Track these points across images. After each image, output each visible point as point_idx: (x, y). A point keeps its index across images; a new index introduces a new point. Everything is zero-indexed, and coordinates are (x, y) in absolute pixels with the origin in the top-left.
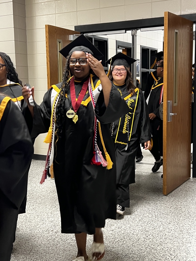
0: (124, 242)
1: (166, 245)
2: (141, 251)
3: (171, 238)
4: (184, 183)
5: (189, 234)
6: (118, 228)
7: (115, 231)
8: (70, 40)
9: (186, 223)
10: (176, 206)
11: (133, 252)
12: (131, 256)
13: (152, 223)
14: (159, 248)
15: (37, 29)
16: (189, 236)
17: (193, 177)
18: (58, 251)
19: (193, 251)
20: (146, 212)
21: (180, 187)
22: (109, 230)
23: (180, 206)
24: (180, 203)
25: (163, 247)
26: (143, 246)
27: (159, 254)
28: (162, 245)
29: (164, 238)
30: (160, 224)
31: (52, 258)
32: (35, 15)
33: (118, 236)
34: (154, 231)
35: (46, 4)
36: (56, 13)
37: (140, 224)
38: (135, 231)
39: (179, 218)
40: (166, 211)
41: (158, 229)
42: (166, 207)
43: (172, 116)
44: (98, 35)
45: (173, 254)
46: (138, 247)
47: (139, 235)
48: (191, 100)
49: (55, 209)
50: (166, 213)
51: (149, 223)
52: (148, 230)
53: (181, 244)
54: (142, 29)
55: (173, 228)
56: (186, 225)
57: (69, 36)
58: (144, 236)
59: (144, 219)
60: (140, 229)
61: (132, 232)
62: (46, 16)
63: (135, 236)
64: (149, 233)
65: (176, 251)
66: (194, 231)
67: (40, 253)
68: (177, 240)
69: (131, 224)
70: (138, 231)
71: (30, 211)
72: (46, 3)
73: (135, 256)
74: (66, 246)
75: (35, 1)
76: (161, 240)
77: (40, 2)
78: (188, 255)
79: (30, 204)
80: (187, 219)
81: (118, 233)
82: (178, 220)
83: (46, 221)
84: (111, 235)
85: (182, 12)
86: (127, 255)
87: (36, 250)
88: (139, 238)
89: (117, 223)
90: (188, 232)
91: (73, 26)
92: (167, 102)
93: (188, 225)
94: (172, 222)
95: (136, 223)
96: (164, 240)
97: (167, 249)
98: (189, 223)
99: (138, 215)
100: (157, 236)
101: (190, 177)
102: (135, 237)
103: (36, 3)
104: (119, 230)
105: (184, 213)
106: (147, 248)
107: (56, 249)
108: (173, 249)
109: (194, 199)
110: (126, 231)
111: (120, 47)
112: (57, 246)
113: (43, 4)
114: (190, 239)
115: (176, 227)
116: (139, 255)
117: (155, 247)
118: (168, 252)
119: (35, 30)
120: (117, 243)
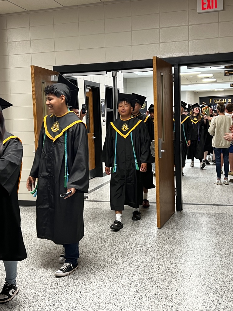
0: (141, 269)
1: (179, 268)
2: (159, 275)
3: (181, 262)
4: (171, 217)
5: (195, 258)
6: (129, 259)
7: (128, 261)
8: (52, 80)
9: (188, 250)
10: (173, 237)
11: (153, 276)
12: (152, 280)
13: (158, 252)
14: (174, 271)
15: (10, 69)
16: (195, 260)
17: (177, 211)
18: (84, 282)
19: (204, 271)
20: (148, 244)
21: (169, 221)
22: (122, 261)
23: (176, 237)
24: (175, 233)
25: (177, 270)
26: (159, 271)
27: (176, 275)
28: (175, 269)
29: (174, 263)
30: (166, 252)
31: (81, 289)
32: (7, 54)
33: (133, 265)
34: (163, 258)
35: (21, 44)
36: (32, 53)
37: (148, 254)
38: (146, 260)
39: (180, 246)
40: (166, 241)
41: (166, 256)
42: (164, 238)
43: (163, 152)
44: (73, 75)
45: (188, 275)
46: (155, 272)
47: (151, 263)
48: (173, 138)
49: (59, 249)
50: (167, 243)
51: (155, 252)
52: (157, 258)
53: (192, 266)
54: (123, 71)
55: (179, 254)
56: (188, 251)
57: (50, 77)
58: (156, 263)
59: (149, 250)
60: (150, 257)
61: (144, 261)
62: (21, 55)
63: (148, 263)
64: (160, 261)
65: (189, 272)
66: (197, 255)
67: (67, 286)
68: (186, 263)
69: (140, 254)
70: (149, 260)
71: (35, 253)
72: (20, 42)
73: (156, 279)
74: (89, 278)
75: (8, 40)
76: (173, 265)
77: (14, 41)
78: (201, 274)
79: (30, 246)
80: (187, 246)
81: (132, 263)
82: (180, 247)
83: (56, 260)
84: (126, 265)
85: (161, 56)
86: (149, 279)
87: (62, 284)
88: (152, 265)
89: (126, 255)
90: (194, 256)
91: (51, 66)
92: (158, 140)
93: (191, 251)
94: (176, 250)
95: (144, 253)
96: (175, 264)
97: (181, 271)
98: (191, 249)
99: (142, 247)
100: (167, 261)
101: (175, 211)
102: (149, 265)
103: (9, 42)
104: (131, 260)
105: (183, 241)
106: (163, 272)
107: (81, 282)
108: (186, 271)
109: (186, 229)
110: (138, 261)
111: (87, 87)
112: (81, 279)
113: (16, 43)
114: (198, 262)
115: (181, 254)
116: (159, 278)
117: (170, 270)
118: (183, 273)
119: (8, 69)
120: (135, 271)
